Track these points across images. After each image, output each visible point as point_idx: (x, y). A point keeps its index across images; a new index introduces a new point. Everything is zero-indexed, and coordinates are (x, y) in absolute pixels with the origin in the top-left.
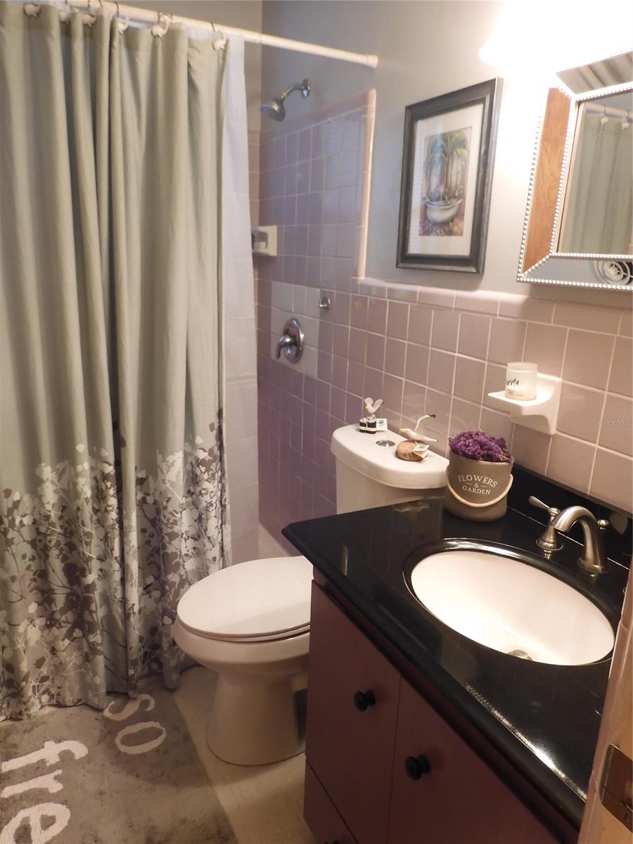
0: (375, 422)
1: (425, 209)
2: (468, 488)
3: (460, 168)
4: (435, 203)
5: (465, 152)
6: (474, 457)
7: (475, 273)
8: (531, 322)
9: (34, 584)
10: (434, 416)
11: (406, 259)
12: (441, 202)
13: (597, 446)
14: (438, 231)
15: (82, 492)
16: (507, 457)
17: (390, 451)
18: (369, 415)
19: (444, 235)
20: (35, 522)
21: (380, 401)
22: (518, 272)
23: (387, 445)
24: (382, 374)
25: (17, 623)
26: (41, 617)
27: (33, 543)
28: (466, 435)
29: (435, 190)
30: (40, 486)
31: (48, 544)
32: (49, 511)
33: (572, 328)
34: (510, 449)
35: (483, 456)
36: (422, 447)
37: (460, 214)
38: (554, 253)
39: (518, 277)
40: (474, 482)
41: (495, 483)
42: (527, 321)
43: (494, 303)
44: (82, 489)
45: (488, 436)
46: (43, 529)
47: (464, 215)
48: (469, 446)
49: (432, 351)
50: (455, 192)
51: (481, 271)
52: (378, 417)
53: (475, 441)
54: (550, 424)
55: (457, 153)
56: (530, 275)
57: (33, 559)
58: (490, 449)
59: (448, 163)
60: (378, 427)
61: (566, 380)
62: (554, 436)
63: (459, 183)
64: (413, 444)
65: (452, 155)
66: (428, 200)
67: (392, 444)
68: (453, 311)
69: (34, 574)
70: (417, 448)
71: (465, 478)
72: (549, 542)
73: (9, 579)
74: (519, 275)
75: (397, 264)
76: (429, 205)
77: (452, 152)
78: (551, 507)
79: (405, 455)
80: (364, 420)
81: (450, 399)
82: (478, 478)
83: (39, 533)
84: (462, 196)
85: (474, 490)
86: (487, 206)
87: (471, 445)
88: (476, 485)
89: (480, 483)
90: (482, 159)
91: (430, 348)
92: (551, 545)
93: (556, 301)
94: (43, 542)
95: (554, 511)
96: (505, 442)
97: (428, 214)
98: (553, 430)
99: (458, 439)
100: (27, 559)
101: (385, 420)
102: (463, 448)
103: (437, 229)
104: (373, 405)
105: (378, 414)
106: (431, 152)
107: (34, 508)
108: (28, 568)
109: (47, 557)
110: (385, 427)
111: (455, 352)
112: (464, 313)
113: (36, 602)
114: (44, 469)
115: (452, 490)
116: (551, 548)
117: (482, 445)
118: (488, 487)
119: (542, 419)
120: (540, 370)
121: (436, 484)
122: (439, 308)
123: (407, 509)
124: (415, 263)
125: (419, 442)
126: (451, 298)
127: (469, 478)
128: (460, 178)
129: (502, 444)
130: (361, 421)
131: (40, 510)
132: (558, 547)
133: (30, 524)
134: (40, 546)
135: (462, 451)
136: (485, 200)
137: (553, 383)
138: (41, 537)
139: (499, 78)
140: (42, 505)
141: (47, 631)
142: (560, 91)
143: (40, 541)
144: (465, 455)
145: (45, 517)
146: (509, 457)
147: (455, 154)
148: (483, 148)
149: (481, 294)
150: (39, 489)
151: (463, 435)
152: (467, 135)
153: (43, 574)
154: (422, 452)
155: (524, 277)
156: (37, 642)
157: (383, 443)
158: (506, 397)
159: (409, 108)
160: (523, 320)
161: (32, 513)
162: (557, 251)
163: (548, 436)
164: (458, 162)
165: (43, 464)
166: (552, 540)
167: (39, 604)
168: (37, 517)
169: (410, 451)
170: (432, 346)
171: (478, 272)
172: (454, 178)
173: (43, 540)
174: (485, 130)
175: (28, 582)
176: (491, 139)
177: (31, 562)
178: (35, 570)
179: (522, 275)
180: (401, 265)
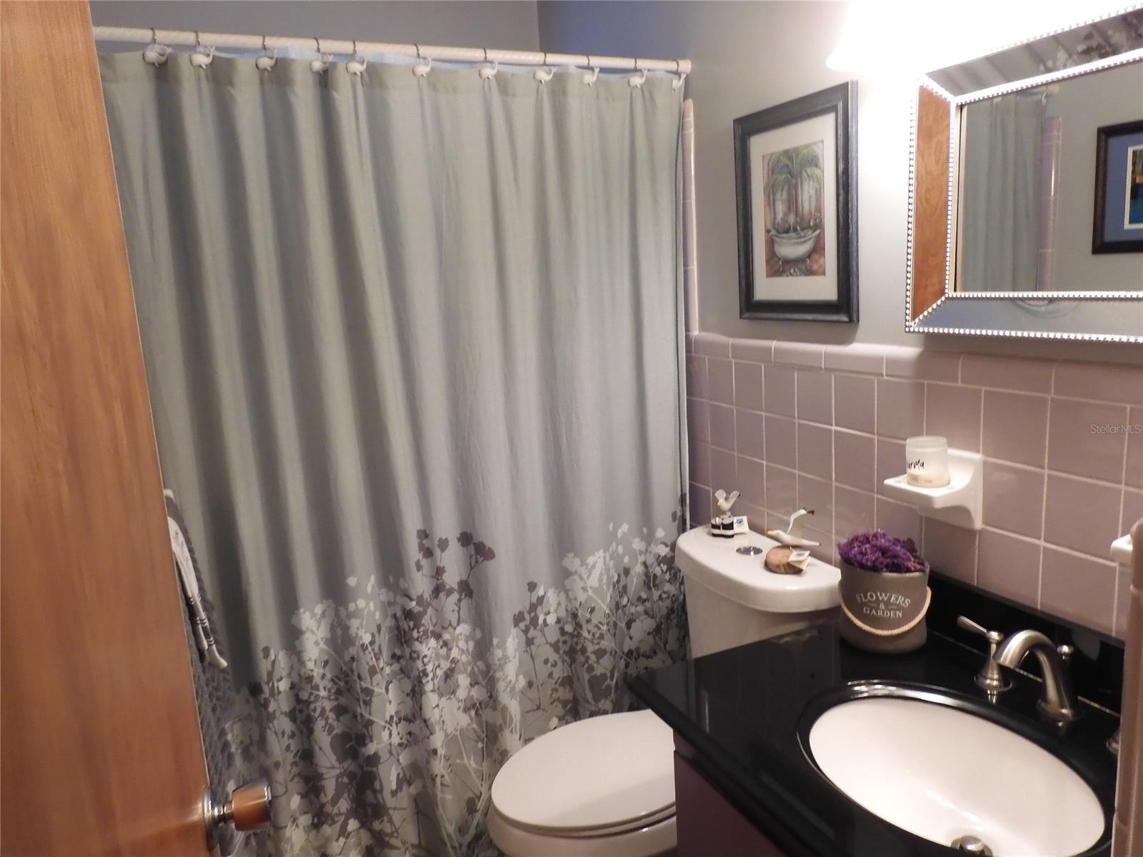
0: (732, 523)
1: (771, 244)
2: (871, 610)
3: (812, 192)
4: (785, 235)
5: (817, 171)
6: (875, 569)
7: (845, 322)
8: (930, 382)
9: (295, 770)
10: (812, 512)
11: (752, 307)
12: (792, 235)
13: (1041, 543)
14: (792, 271)
15: (356, 637)
16: (919, 564)
17: (756, 561)
18: (724, 513)
19: (800, 275)
20: (293, 687)
21: (735, 494)
22: (906, 320)
23: (752, 553)
24: (734, 456)
25: (284, 825)
26: (305, 813)
27: (292, 715)
28: (861, 539)
29: (782, 219)
30: (298, 638)
31: (312, 714)
32: (312, 670)
33: (988, 389)
34: (921, 552)
35: (887, 566)
36: (800, 555)
37: (818, 248)
38: (950, 293)
39: (906, 326)
40: (877, 601)
41: (908, 601)
42: (926, 382)
43: (877, 360)
44: (357, 634)
45: (891, 538)
46: (304, 695)
47: (824, 249)
48: (866, 554)
49: (799, 424)
50: (809, 222)
51: (855, 319)
52: (734, 514)
53: (873, 546)
54: (973, 515)
55: (806, 172)
56: (923, 323)
57: (293, 736)
58: (896, 556)
59: (796, 187)
60: (737, 529)
61: (989, 456)
62: (982, 532)
63: (813, 210)
64: (786, 551)
65: (801, 177)
66: (773, 232)
67: (758, 551)
68: (822, 372)
69: (295, 755)
70: (793, 557)
71: (866, 597)
72: (992, 680)
73: (272, 766)
74: (907, 324)
75: (741, 314)
76: (776, 239)
77: (801, 173)
78: (989, 629)
79: (778, 566)
80: (718, 521)
81: (831, 485)
82: (884, 597)
83: (298, 700)
84: (819, 225)
85: (880, 613)
86: (855, 237)
87: (869, 551)
88: (882, 606)
89: (887, 603)
90: (841, 181)
91: (796, 421)
92: (995, 683)
93: (962, 353)
94: (305, 713)
95: (994, 635)
96: (914, 544)
97: (776, 248)
98: (978, 524)
99: (851, 544)
100: (286, 737)
101: (745, 518)
102: (859, 557)
103: (790, 269)
104: (726, 499)
105: (734, 511)
106: (773, 173)
107: (292, 668)
108: (288, 748)
109: (311, 731)
110: (745, 527)
111: (831, 425)
112: (837, 373)
113: (298, 793)
114: (302, 616)
115: (850, 615)
116: (996, 687)
117: (884, 551)
118: (899, 608)
119: (962, 511)
120: (951, 445)
121: (824, 604)
122: (803, 369)
123: (787, 639)
124: (765, 311)
125: (796, 547)
126: (818, 355)
127: (871, 596)
128: (813, 203)
129: (910, 546)
130: (713, 522)
131: (299, 670)
132: (1006, 684)
133: (288, 689)
134: (300, 717)
135: (857, 561)
136: (850, 231)
137: (970, 461)
138: (301, 706)
139: (852, 82)
140: (302, 663)
141: (314, 832)
142: (934, 94)
143: (301, 711)
144: (862, 566)
145: (306, 678)
146: (922, 564)
147: (804, 173)
148: (841, 167)
149: (858, 348)
150: (297, 642)
151: (856, 539)
152: (818, 150)
153: (306, 756)
154: (800, 562)
155: (914, 326)
156: (302, 849)
157: (746, 551)
158: (909, 483)
159: (738, 122)
160: (920, 381)
161: (289, 675)
162: (955, 291)
163: (972, 533)
164: (809, 184)
165: (302, 610)
166: (996, 676)
167: (303, 796)
168: (296, 679)
169: (784, 560)
170: (799, 418)
171: (851, 320)
172: (806, 204)
173: (305, 709)
174: (841, 144)
175: (289, 767)
176: (850, 155)
177: (290, 741)
178: (295, 752)
179: (912, 324)
180: (746, 315)
